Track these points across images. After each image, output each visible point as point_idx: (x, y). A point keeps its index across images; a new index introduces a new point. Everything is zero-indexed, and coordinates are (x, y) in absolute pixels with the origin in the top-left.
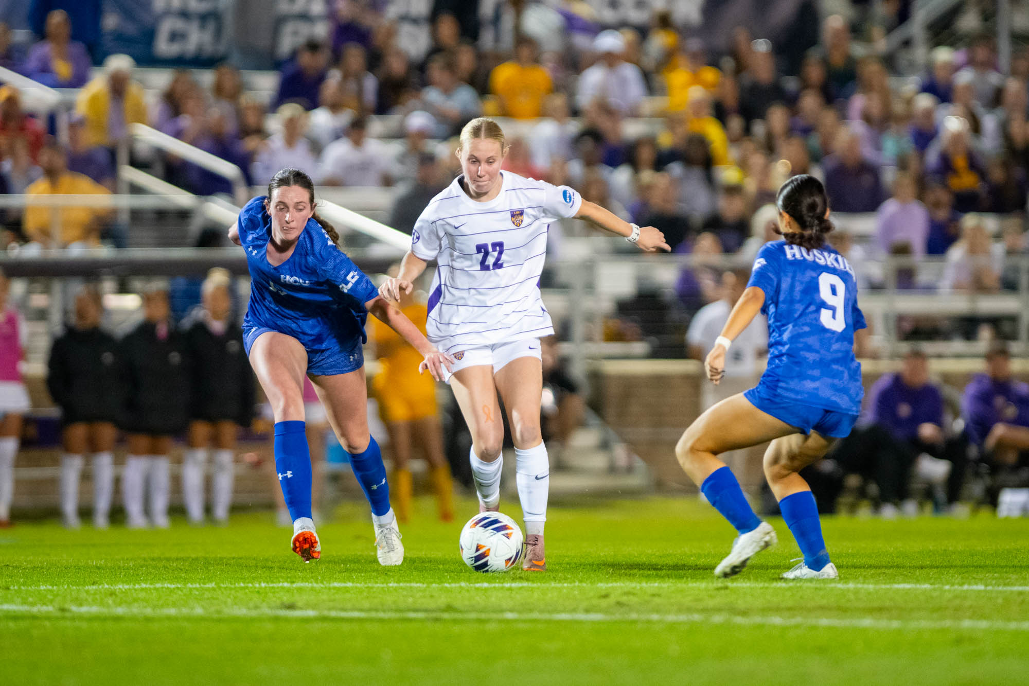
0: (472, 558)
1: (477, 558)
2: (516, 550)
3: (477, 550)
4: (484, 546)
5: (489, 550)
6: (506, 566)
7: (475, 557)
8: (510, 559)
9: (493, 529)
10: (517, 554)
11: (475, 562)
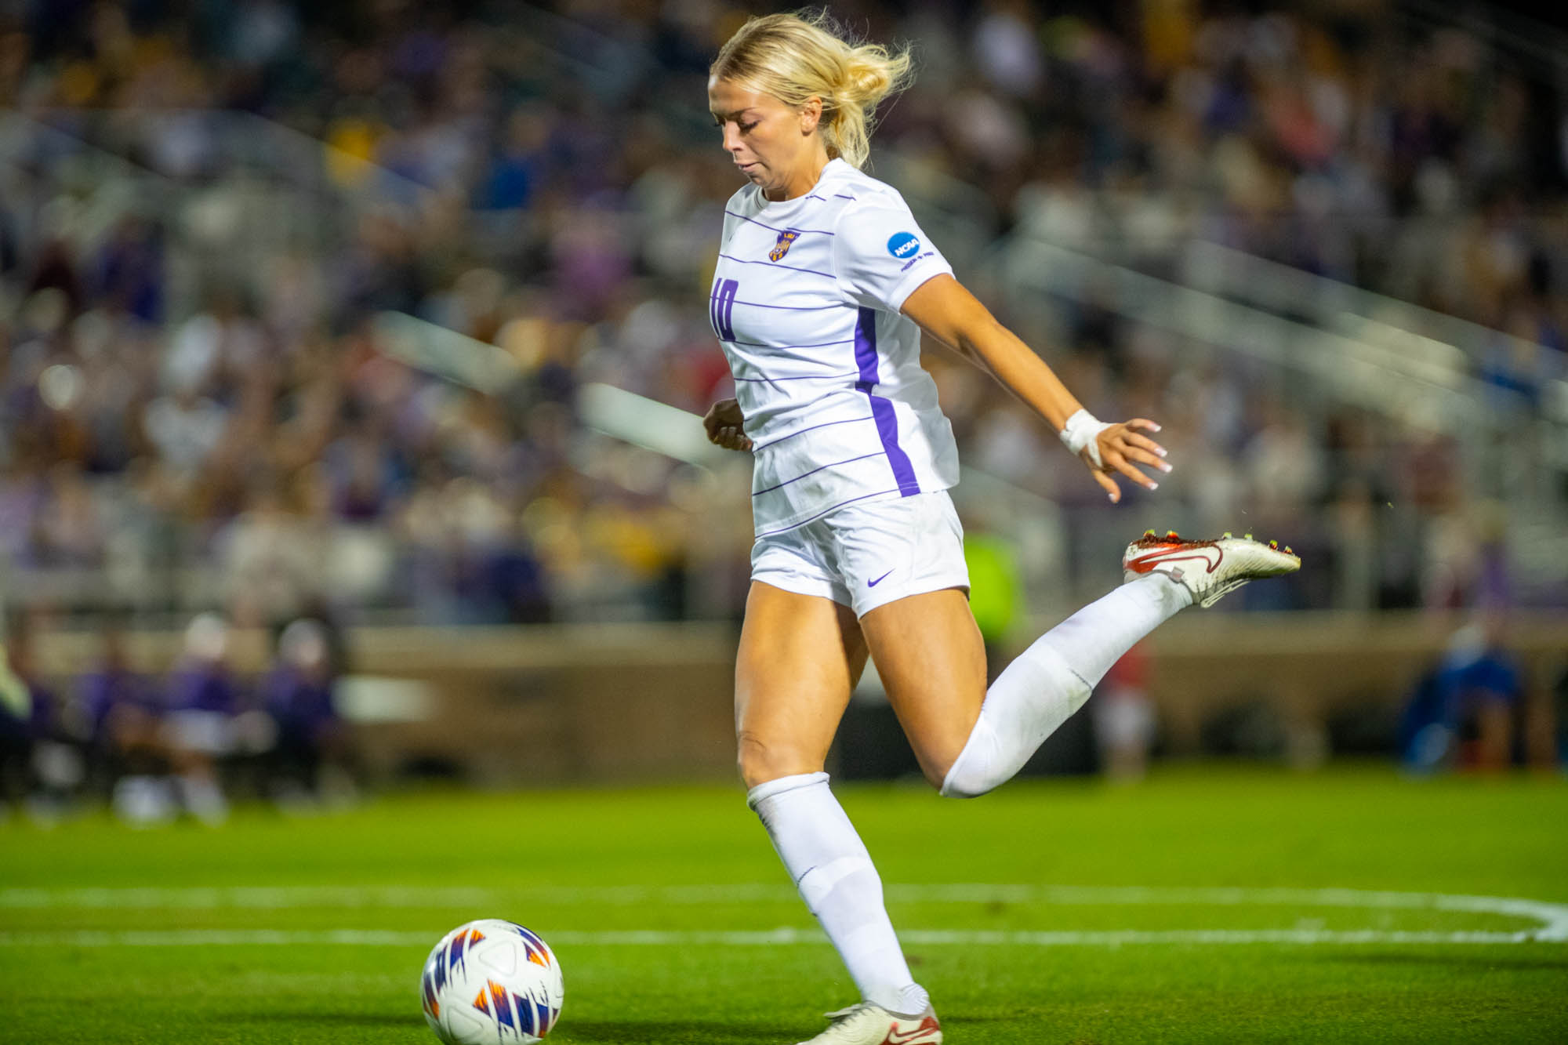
0: (500, 1029)
1: (505, 1017)
2: (512, 934)
3: (485, 1009)
4: (482, 994)
5: (490, 983)
6: (542, 964)
7: (500, 1019)
8: (529, 951)
9: (452, 964)
10: (523, 934)
11: (511, 1024)
